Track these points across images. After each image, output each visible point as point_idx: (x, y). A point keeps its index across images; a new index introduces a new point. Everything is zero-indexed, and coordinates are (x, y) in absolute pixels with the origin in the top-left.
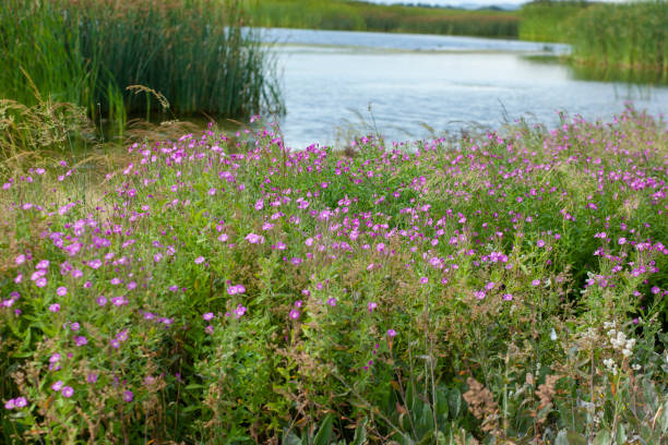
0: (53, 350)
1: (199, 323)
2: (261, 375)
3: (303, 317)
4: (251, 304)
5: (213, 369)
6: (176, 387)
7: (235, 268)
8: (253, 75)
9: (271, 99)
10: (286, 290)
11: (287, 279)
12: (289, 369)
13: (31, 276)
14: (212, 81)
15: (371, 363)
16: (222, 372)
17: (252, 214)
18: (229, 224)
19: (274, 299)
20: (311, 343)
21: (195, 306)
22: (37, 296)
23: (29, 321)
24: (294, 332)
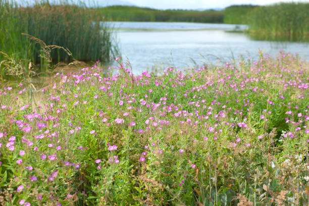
0: (19, 183)
1: (93, 164)
2: (126, 190)
3: (147, 160)
4: (119, 154)
5: (102, 189)
6: (83, 198)
7: (111, 135)
8: (106, 43)
9: (115, 53)
10: (137, 146)
11: (137, 140)
12: (141, 187)
13: (6, 144)
14: (87, 46)
15: (183, 182)
16: (107, 190)
17: (118, 107)
18: (106, 113)
19: (131, 151)
20: (151, 173)
21: (90, 155)
22: (10, 155)
23: (6, 167)
24: (143, 168)
